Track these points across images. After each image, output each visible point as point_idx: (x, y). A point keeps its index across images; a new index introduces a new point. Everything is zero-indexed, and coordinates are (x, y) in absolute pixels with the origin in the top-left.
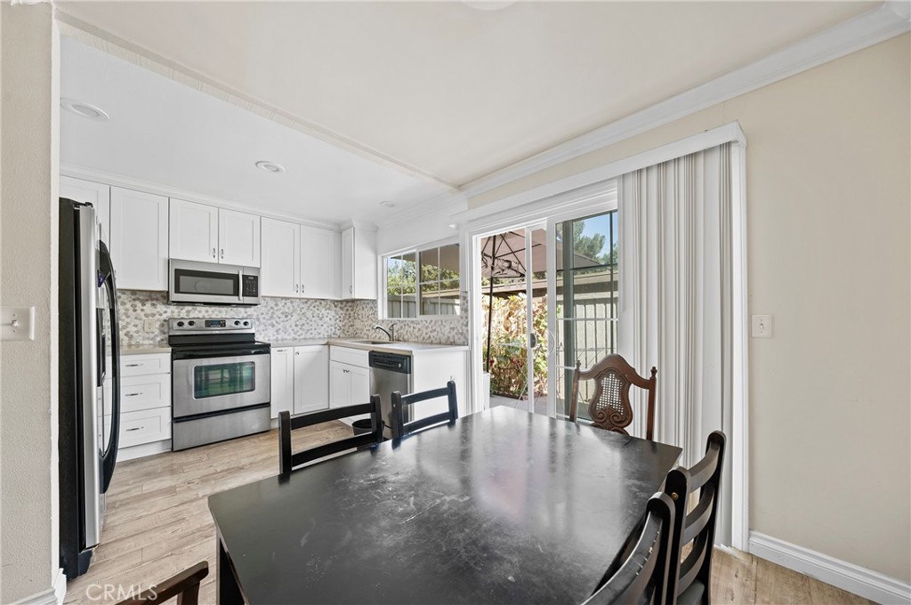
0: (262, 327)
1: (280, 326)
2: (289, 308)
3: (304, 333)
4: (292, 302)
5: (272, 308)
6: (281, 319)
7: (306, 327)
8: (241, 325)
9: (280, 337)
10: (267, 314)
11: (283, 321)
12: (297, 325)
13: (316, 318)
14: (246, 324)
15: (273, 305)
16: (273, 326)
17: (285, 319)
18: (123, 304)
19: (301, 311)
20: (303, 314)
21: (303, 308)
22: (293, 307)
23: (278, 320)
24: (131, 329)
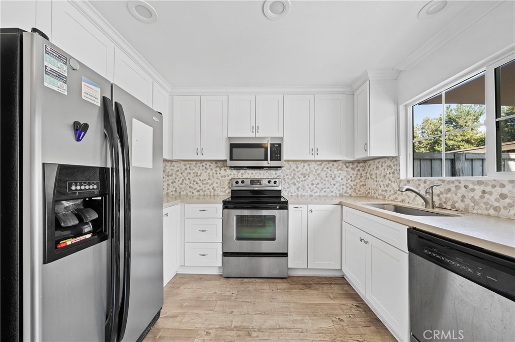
0: (287, 185)
1: (300, 185)
2: (306, 170)
3: (318, 191)
4: (309, 165)
5: (294, 170)
6: (301, 179)
7: (320, 186)
8: (272, 183)
9: (299, 193)
10: (290, 175)
11: (302, 181)
12: (313, 184)
13: (329, 178)
14: (275, 182)
15: (295, 168)
16: (295, 184)
17: (304, 179)
18: (212, 169)
19: (316, 172)
20: (318, 174)
21: (318, 169)
22: (310, 168)
23: (298, 180)
24: (215, 185)
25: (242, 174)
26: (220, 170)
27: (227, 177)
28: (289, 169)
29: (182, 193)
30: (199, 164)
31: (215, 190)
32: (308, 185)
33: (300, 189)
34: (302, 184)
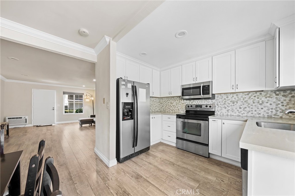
0: (220, 108)
1: (229, 108)
2: (235, 99)
3: (246, 112)
4: (237, 95)
6: (230, 105)
7: (248, 109)
8: (208, 107)
9: (229, 114)
10: (222, 102)
11: (231, 106)
12: (240, 108)
13: (256, 104)
14: (210, 107)
15: (225, 98)
16: (225, 108)
17: (233, 104)
18: (178, 100)
19: (243, 100)
20: (245, 101)
21: (245, 98)
22: (238, 97)
23: (228, 105)
24: (179, 108)
25: (192, 102)
26: (181, 101)
27: (184, 104)
28: (221, 99)
29: (166, 111)
30: (172, 98)
31: (179, 110)
32: (236, 108)
33: (229, 111)
34: (231, 108)
